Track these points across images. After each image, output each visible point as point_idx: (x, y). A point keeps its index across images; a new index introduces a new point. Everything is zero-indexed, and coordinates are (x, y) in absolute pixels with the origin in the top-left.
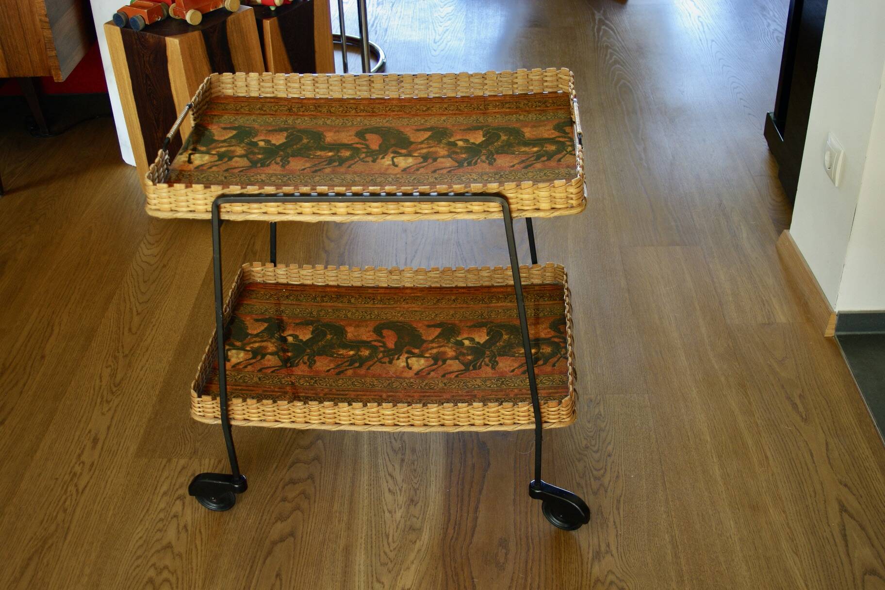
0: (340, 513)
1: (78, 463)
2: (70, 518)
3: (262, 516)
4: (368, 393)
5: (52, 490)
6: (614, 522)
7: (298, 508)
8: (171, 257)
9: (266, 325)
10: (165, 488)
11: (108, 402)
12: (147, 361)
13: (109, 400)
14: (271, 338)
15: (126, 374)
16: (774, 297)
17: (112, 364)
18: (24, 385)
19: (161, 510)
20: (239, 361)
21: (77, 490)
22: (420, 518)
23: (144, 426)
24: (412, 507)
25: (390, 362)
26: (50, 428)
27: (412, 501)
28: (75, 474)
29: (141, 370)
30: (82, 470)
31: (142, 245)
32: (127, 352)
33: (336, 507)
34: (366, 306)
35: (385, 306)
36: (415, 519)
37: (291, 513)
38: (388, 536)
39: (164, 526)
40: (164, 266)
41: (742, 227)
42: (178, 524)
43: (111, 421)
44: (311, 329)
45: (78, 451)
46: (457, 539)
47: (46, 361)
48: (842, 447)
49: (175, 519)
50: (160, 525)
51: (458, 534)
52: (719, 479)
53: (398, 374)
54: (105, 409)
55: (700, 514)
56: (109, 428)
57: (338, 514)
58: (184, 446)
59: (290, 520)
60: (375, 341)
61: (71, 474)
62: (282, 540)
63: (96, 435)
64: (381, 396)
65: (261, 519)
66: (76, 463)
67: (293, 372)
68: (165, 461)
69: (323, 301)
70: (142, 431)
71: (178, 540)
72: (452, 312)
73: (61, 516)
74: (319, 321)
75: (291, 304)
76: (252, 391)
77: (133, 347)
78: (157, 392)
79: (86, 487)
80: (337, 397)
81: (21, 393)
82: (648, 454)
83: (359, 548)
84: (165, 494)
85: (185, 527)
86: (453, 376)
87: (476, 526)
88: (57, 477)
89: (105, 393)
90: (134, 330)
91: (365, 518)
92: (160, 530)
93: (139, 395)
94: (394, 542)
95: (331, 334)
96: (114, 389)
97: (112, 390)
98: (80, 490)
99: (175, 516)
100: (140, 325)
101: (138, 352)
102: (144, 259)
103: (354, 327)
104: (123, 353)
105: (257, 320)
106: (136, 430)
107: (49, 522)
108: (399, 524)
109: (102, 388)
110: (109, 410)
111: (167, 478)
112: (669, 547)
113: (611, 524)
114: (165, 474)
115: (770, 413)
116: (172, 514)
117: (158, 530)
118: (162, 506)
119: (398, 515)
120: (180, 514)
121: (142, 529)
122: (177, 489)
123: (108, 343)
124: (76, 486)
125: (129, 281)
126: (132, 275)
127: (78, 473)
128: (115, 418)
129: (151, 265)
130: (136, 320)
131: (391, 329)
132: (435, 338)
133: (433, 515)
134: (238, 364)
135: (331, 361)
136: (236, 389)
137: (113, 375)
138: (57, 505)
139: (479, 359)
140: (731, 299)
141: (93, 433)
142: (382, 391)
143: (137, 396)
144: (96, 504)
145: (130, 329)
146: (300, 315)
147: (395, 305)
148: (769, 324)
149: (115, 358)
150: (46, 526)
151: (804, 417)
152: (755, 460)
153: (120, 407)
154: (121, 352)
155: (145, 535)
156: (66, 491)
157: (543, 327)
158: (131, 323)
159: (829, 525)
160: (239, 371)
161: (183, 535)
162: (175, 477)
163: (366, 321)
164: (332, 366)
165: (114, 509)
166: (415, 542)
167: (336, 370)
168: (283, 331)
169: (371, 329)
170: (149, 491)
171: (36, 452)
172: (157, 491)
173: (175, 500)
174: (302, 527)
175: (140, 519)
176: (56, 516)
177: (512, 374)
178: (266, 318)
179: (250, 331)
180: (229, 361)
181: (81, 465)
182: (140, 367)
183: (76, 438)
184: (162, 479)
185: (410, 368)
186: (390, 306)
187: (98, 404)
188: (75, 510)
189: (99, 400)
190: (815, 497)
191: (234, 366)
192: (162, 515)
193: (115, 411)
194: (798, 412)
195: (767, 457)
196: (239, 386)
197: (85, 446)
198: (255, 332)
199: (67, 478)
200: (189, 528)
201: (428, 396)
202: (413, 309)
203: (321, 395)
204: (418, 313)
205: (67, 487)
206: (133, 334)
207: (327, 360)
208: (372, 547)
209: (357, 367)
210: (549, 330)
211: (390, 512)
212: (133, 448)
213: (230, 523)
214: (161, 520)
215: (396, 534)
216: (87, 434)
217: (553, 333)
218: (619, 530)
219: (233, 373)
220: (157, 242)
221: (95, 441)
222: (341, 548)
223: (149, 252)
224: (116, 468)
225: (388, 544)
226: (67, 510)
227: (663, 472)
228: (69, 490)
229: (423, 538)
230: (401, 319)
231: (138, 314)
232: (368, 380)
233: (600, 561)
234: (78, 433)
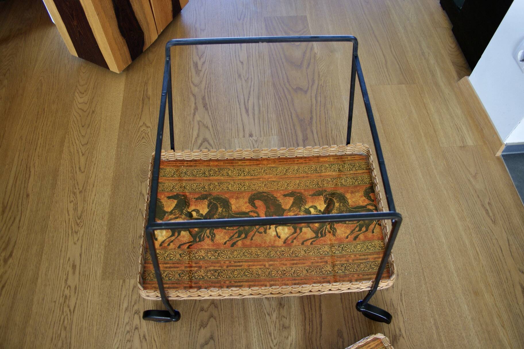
0: (238, 318)
1: (66, 287)
2: (70, 335)
3: (191, 324)
4: (256, 263)
5: (54, 311)
6: (401, 311)
7: (211, 316)
8: (96, 104)
9: (175, 202)
10: (125, 305)
11: (76, 233)
12: (95, 195)
13: (77, 230)
14: (181, 214)
15: (83, 208)
16: (463, 124)
17: (73, 200)
18: (20, 221)
19: (127, 324)
20: (163, 239)
21: (70, 310)
22: (288, 318)
23: (103, 252)
24: (281, 309)
25: (265, 232)
26: (43, 257)
27: (281, 304)
28: (66, 297)
29: (93, 204)
30: (70, 292)
31: (76, 94)
32: (81, 189)
33: (235, 313)
34: (240, 177)
35: (252, 177)
36: (285, 319)
37: (208, 320)
38: (270, 334)
39: (131, 337)
40: (93, 112)
41: (436, 68)
42: (140, 335)
43: (81, 250)
44: (207, 203)
45: (64, 277)
46: (312, 333)
47: (30, 198)
48: (516, 243)
49: (137, 330)
50: (128, 337)
51: (312, 328)
52: (454, 272)
53: (272, 243)
54: (76, 239)
55: (448, 301)
56: (81, 255)
57: (237, 319)
58: (131, 268)
59: (208, 326)
60: (252, 212)
61: (64, 297)
62: (206, 343)
63: (74, 261)
64: (265, 266)
65: (191, 327)
66: (65, 287)
67: (202, 246)
68: (121, 281)
69: (210, 175)
70: (102, 257)
71: (142, 348)
72: (298, 182)
73: (63, 334)
74: (210, 195)
75: (189, 180)
76: (178, 267)
77: (84, 184)
78: (106, 223)
79: (75, 307)
80: (235, 268)
81: (19, 227)
82: (412, 256)
83: (254, 345)
84: (126, 309)
85: (144, 336)
86: (309, 243)
87: (322, 322)
88: (55, 300)
89: (73, 226)
90: (83, 170)
91: (254, 321)
92: (129, 341)
93: (95, 225)
94: (275, 339)
95: (221, 207)
96: (78, 221)
97: (77, 223)
98: (72, 311)
99: (136, 328)
100: (86, 164)
101: (88, 188)
102: (79, 106)
103: (236, 199)
104: (79, 189)
105: (169, 198)
106: (99, 256)
107: (56, 339)
108: (275, 324)
109: (71, 220)
110: (78, 239)
111: (125, 296)
112: (434, 328)
113: (399, 313)
114: (124, 293)
115: (474, 218)
116: (134, 327)
117: (128, 341)
118: (126, 320)
119: (274, 316)
120: (139, 327)
121: (117, 341)
122: (133, 306)
123: (68, 181)
124: (69, 307)
125: (72, 126)
126: (74, 121)
127: (68, 296)
128: (83, 247)
129: (85, 112)
130: (83, 160)
131: (260, 200)
132: (291, 207)
133: (295, 315)
134: (163, 242)
135: (225, 233)
136: (166, 267)
137: (75, 209)
138: (59, 324)
139: (323, 227)
140: (440, 127)
141: (71, 260)
142: (264, 260)
143: (94, 226)
144: (84, 321)
145: (80, 168)
146: (197, 190)
147: (259, 176)
148: (463, 147)
149: (74, 193)
150: (55, 343)
151: (493, 220)
152: (472, 255)
153: (85, 236)
154: (77, 188)
155: (120, 346)
156: (63, 312)
157: (360, 195)
158: (79, 162)
159: (518, 304)
160: (165, 248)
161: (144, 344)
162: (130, 296)
163: (242, 193)
164: (227, 238)
165: (97, 325)
166: (288, 337)
167: (230, 242)
168: (188, 206)
169: (247, 200)
170: (116, 309)
171: (37, 279)
172: (121, 309)
173: (134, 315)
174: (217, 332)
175: (115, 332)
176: (60, 334)
177: (347, 240)
178: (175, 195)
179: (166, 209)
180: (156, 239)
181: (69, 288)
182: (91, 201)
183: (61, 265)
184: (123, 296)
185: (279, 237)
186: (256, 177)
187: (70, 235)
188: (71, 327)
189: (70, 232)
190: (508, 283)
191: (161, 245)
192: (128, 328)
193: (82, 240)
194: (489, 216)
195: (477, 253)
196: (168, 263)
197: (68, 272)
198: (169, 210)
199: (62, 300)
200: (147, 337)
201: (296, 264)
202: (272, 179)
203: (225, 267)
204: (275, 184)
205: (63, 308)
206: (83, 172)
207: (223, 233)
208: (262, 344)
209: (244, 238)
210: (364, 198)
211: (269, 315)
212: (99, 272)
213: (172, 332)
214: (128, 332)
215: (275, 332)
216: (68, 262)
217: (367, 202)
218: (405, 318)
219: (161, 252)
220: (85, 91)
221: (74, 267)
222: (244, 346)
223: (81, 100)
224: (91, 290)
225: (272, 341)
226: (66, 327)
227: (422, 269)
228: (65, 310)
229: (292, 335)
230: (265, 189)
231: (83, 155)
232: (253, 250)
233: (397, 343)
234: (62, 261)
